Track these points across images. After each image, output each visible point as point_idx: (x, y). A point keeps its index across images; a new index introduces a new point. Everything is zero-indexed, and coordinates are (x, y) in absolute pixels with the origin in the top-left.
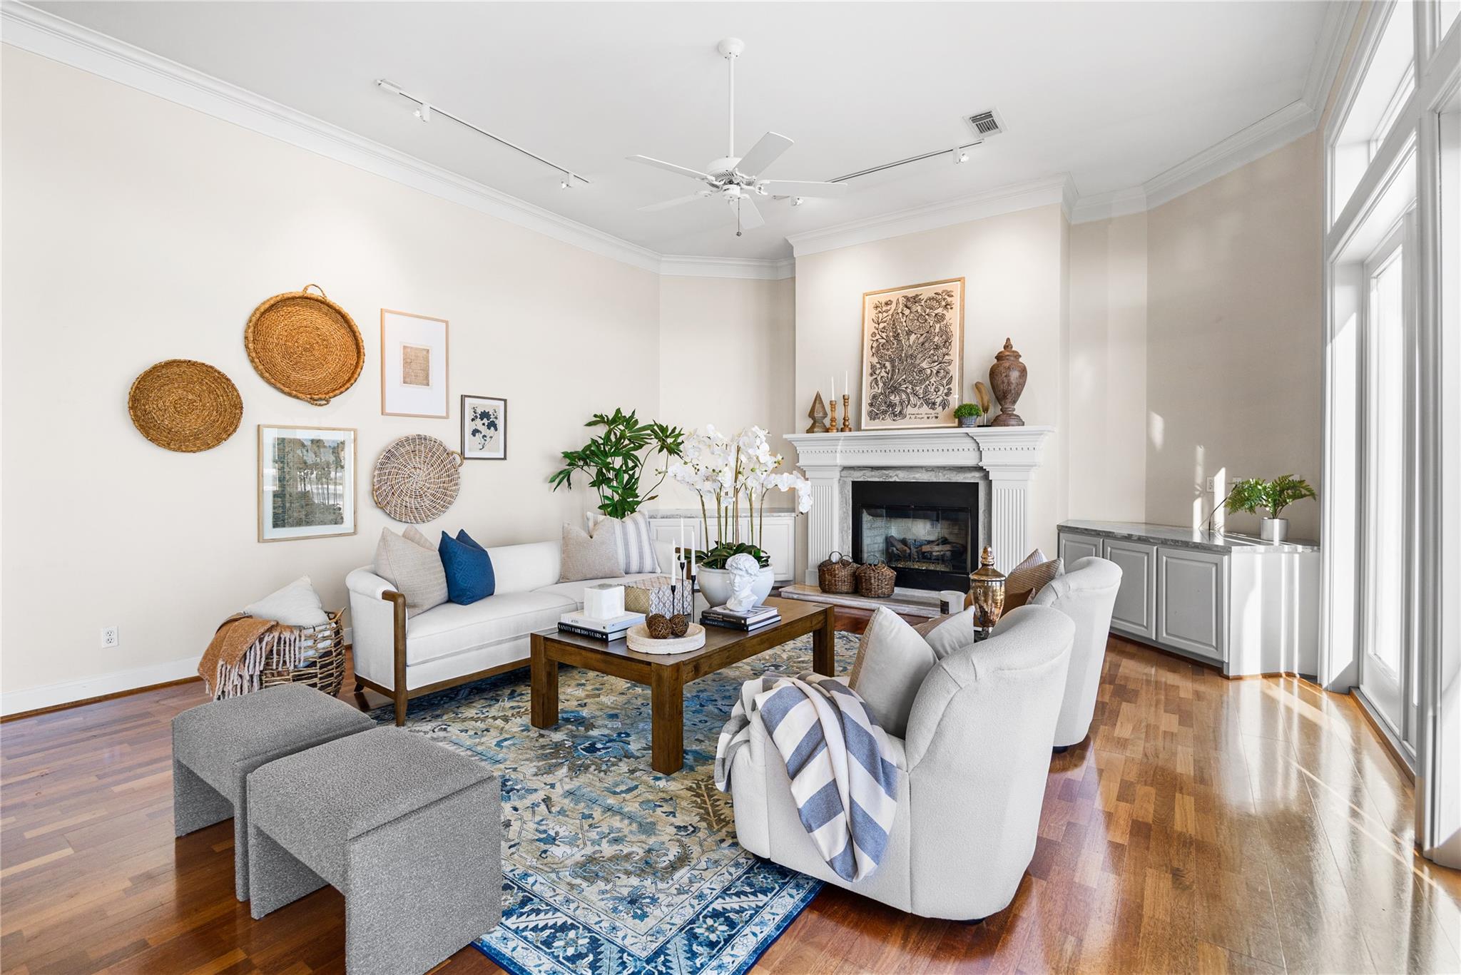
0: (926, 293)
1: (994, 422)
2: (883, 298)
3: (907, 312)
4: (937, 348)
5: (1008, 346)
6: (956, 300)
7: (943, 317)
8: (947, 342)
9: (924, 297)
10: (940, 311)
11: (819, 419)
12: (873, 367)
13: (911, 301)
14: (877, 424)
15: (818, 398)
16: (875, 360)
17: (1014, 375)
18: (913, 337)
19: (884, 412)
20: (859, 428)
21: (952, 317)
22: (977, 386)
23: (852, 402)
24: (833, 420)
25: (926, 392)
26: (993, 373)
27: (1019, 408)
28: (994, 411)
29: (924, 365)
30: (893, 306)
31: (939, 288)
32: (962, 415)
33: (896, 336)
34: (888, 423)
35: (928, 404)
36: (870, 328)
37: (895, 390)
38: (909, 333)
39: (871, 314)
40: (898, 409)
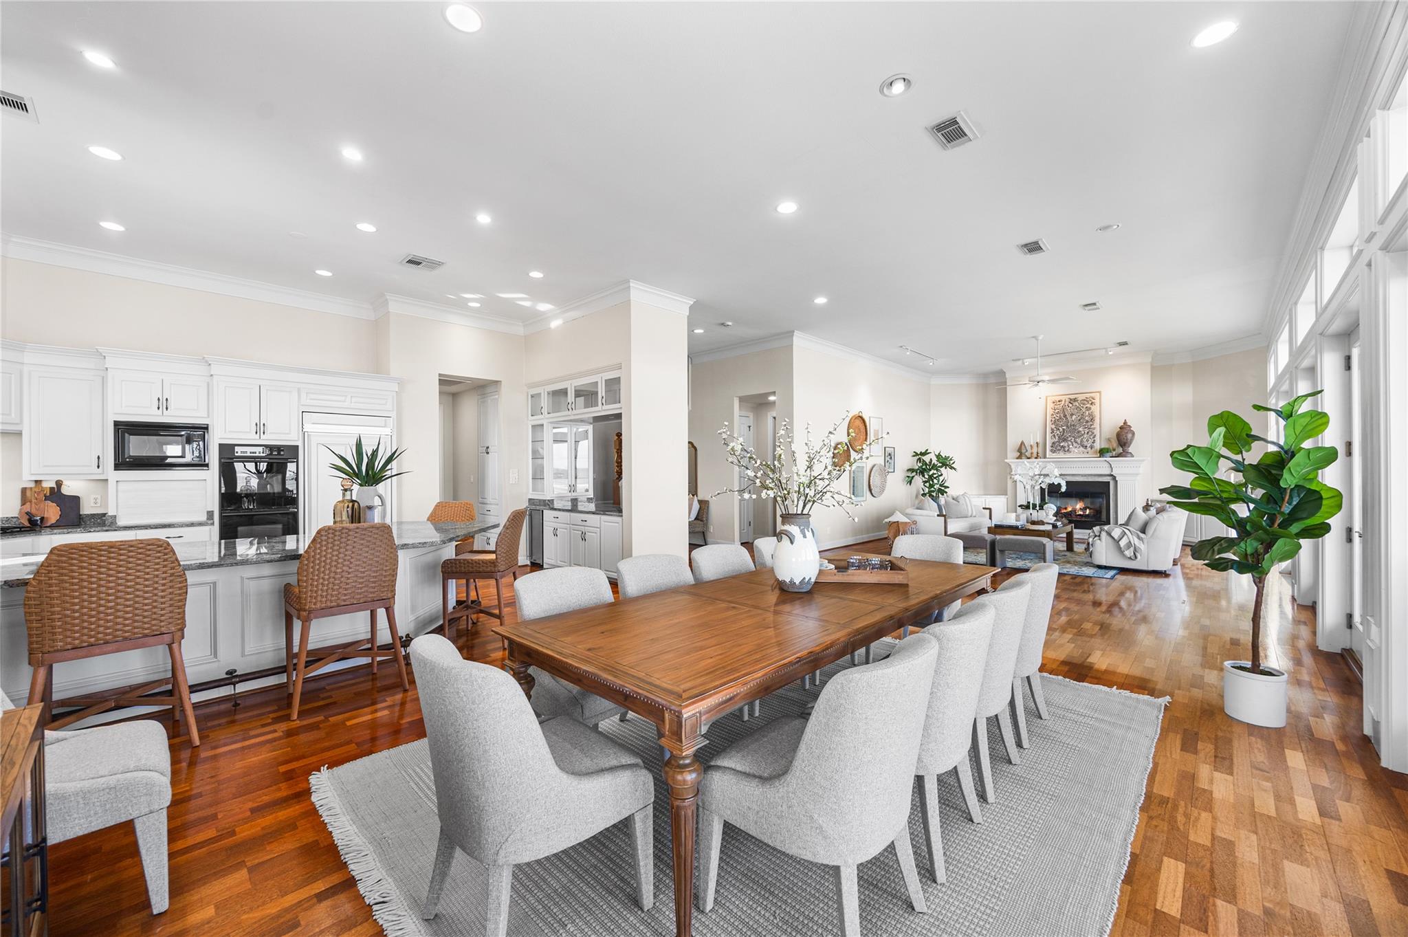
0: (1081, 397)
1: (1119, 456)
2: (1058, 398)
3: (1071, 405)
4: (1087, 422)
5: (1125, 423)
6: (1097, 401)
7: (1090, 408)
8: (1093, 420)
9: (1080, 399)
10: (1088, 405)
11: (1021, 453)
12: (1052, 429)
13: (1072, 401)
14: (1054, 455)
15: (1022, 443)
16: (1053, 426)
17: (1130, 436)
18: (1074, 417)
19: (1059, 450)
20: (1045, 457)
21: (1096, 409)
22: (1109, 440)
23: (1040, 446)
24: (1032, 453)
25: (1082, 441)
26: (1118, 435)
27: (1131, 449)
28: (1120, 450)
29: (1080, 429)
30: (1063, 402)
31: (1088, 395)
32: (1102, 452)
33: (1065, 416)
34: (1061, 454)
35: (1083, 446)
36: (1050, 412)
37: (1065, 440)
38: (1072, 415)
39: (1050, 405)
40: (1066, 449)
